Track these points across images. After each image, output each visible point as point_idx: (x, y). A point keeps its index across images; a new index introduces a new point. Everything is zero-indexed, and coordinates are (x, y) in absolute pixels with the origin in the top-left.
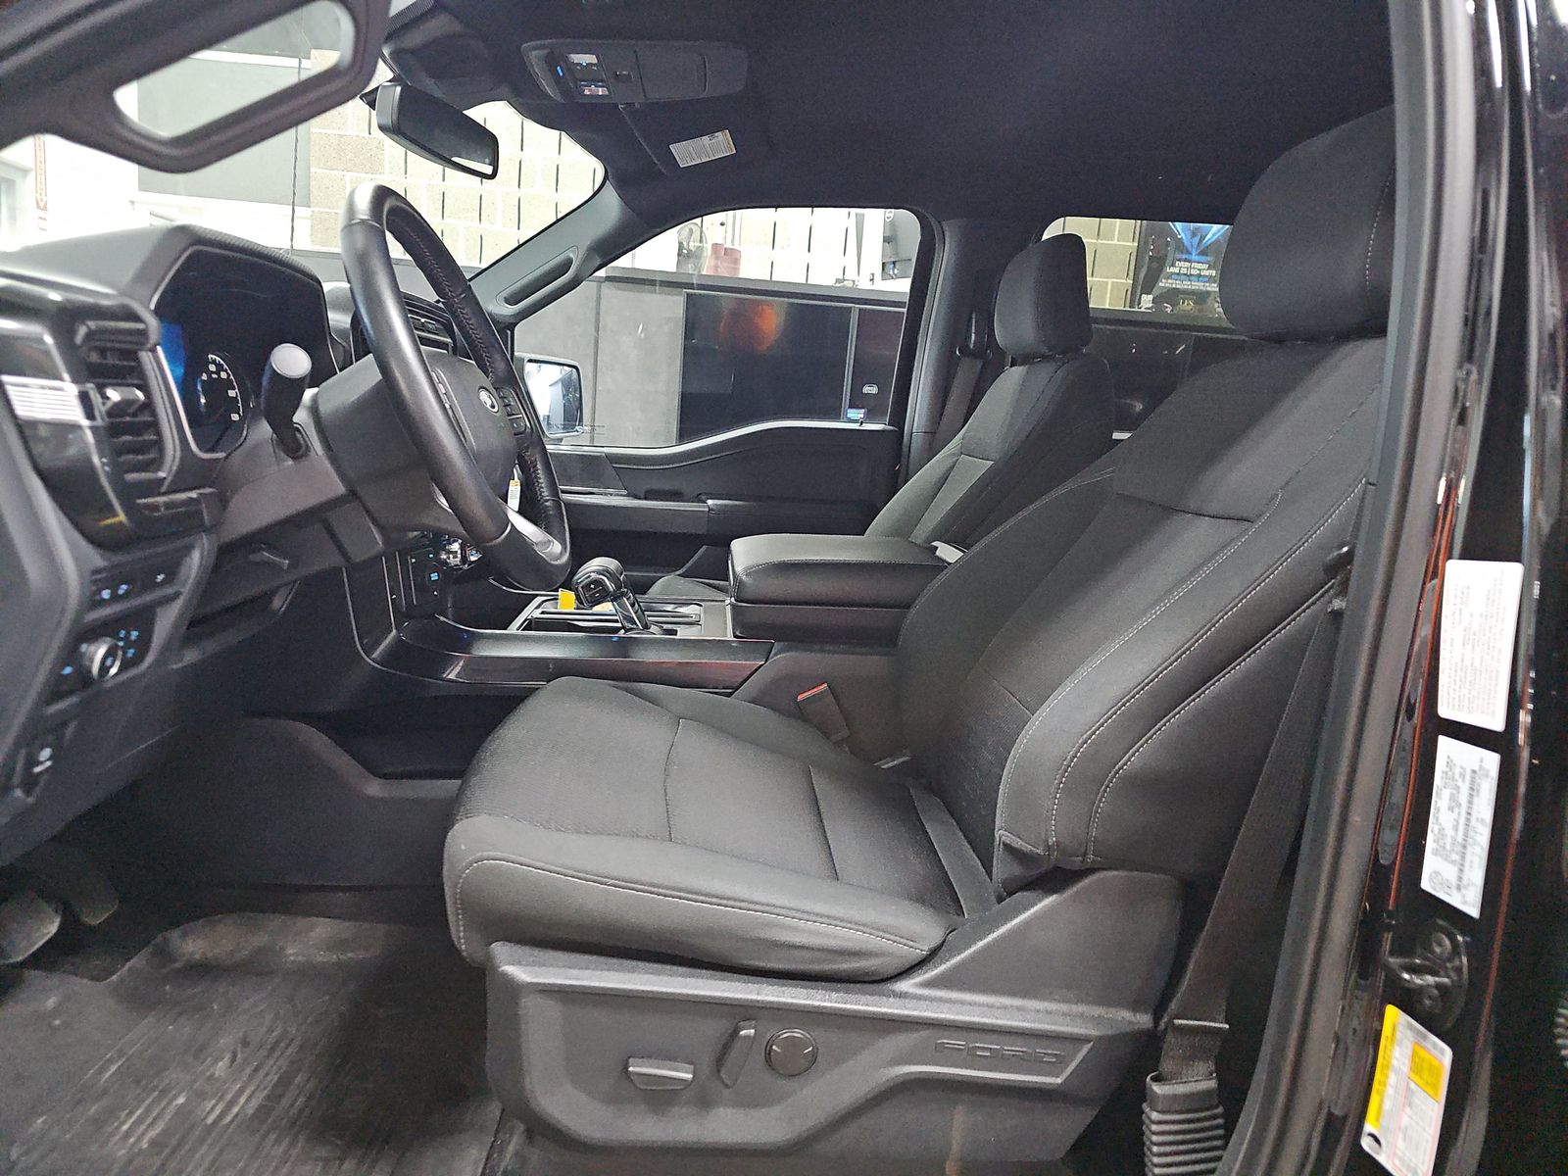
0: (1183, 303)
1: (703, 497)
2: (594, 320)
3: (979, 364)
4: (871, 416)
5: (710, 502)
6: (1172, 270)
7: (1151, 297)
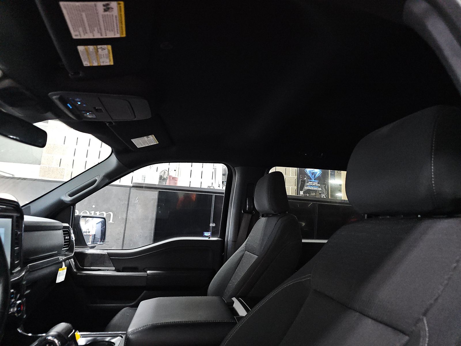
0: (312, 193)
1: (145, 270)
2: (127, 200)
3: (250, 216)
4: (213, 235)
5: (148, 272)
6: (308, 184)
7: (303, 192)
